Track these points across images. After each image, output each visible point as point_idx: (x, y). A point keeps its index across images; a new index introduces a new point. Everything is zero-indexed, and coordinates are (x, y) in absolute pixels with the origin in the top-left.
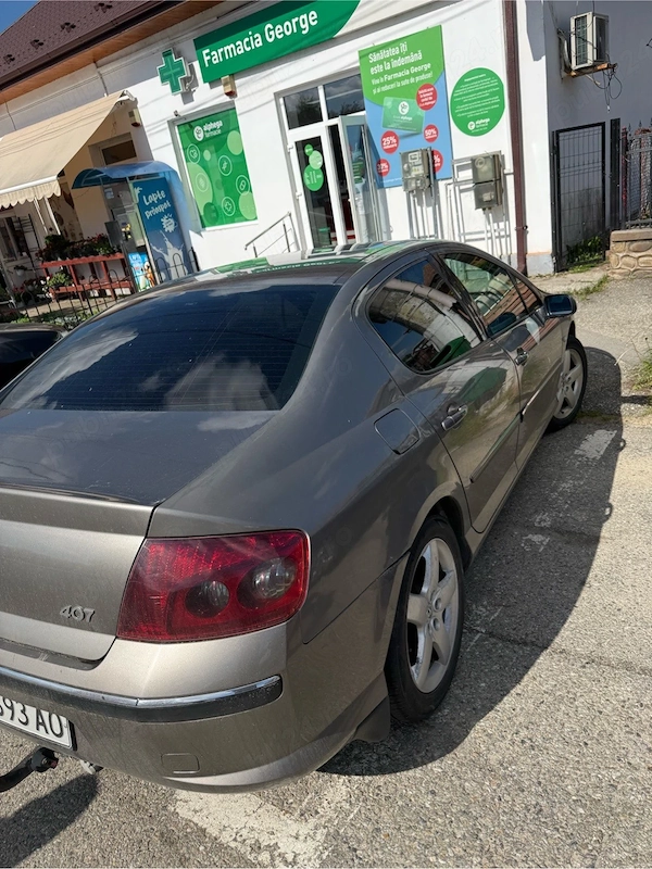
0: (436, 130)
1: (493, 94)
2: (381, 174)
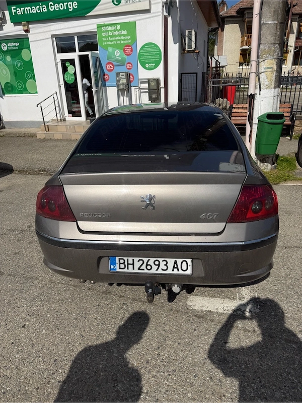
0: (132, 65)
1: (156, 54)
2: (105, 80)
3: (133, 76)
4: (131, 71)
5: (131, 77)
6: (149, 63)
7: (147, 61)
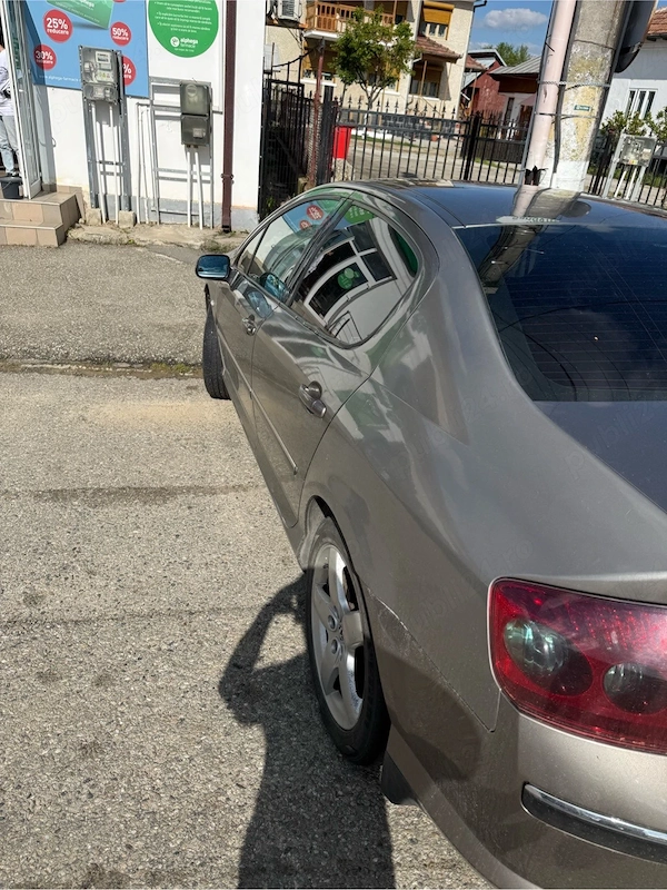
0: (128, 31)
2: (41, 66)
3: (131, 66)
4: (126, 51)
5: (126, 67)
6: (180, 35)
7: (174, 28)
